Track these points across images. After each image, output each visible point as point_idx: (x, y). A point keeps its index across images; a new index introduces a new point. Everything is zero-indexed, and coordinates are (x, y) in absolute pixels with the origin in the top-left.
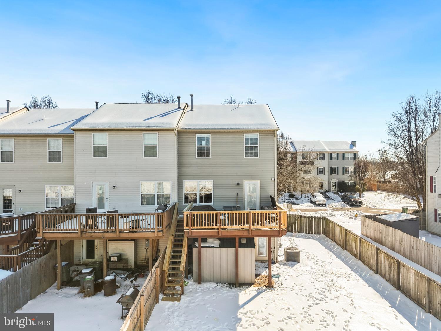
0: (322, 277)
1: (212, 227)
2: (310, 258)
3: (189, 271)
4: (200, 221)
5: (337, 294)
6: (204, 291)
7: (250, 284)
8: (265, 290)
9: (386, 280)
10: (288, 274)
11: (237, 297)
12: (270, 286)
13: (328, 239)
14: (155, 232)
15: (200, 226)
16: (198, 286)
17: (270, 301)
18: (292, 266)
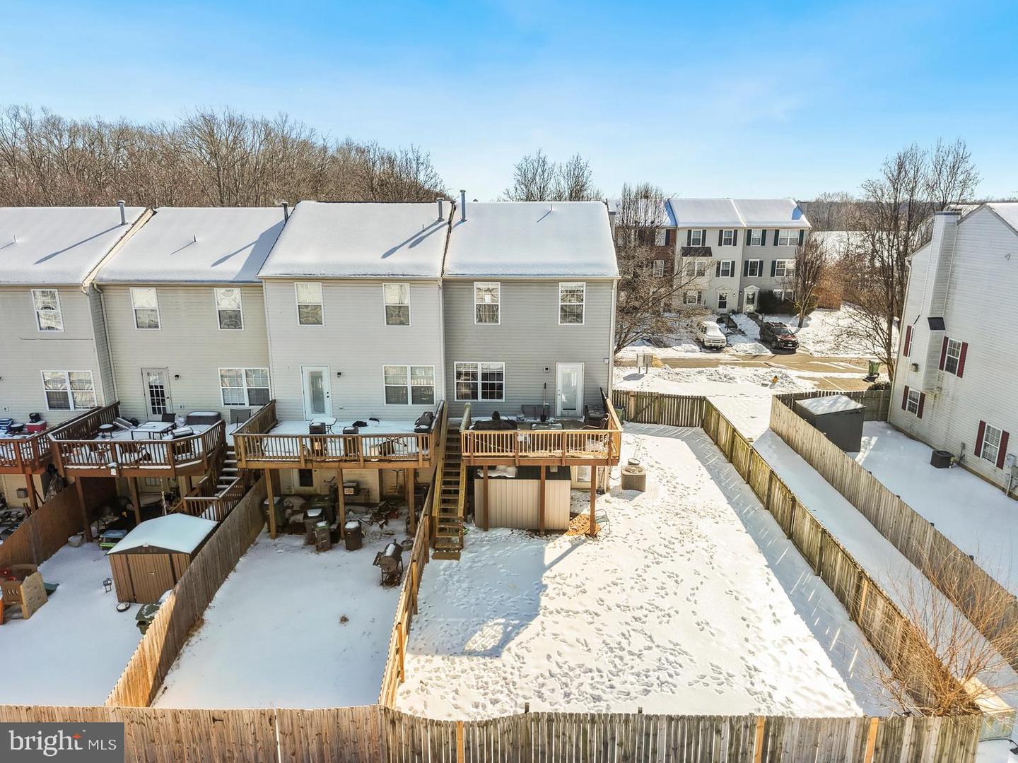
0: (676, 518)
1: (505, 454)
2: (664, 481)
3: (469, 509)
4: (486, 445)
5: (692, 547)
6: (494, 543)
7: (562, 531)
8: (584, 541)
9: (777, 521)
10: (622, 512)
11: (541, 553)
12: (592, 534)
13: (708, 437)
14: (418, 461)
15: (486, 451)
16: (484, 534)
17: (590, 558)
18: (632, 498)
